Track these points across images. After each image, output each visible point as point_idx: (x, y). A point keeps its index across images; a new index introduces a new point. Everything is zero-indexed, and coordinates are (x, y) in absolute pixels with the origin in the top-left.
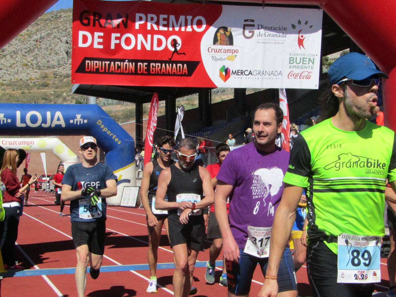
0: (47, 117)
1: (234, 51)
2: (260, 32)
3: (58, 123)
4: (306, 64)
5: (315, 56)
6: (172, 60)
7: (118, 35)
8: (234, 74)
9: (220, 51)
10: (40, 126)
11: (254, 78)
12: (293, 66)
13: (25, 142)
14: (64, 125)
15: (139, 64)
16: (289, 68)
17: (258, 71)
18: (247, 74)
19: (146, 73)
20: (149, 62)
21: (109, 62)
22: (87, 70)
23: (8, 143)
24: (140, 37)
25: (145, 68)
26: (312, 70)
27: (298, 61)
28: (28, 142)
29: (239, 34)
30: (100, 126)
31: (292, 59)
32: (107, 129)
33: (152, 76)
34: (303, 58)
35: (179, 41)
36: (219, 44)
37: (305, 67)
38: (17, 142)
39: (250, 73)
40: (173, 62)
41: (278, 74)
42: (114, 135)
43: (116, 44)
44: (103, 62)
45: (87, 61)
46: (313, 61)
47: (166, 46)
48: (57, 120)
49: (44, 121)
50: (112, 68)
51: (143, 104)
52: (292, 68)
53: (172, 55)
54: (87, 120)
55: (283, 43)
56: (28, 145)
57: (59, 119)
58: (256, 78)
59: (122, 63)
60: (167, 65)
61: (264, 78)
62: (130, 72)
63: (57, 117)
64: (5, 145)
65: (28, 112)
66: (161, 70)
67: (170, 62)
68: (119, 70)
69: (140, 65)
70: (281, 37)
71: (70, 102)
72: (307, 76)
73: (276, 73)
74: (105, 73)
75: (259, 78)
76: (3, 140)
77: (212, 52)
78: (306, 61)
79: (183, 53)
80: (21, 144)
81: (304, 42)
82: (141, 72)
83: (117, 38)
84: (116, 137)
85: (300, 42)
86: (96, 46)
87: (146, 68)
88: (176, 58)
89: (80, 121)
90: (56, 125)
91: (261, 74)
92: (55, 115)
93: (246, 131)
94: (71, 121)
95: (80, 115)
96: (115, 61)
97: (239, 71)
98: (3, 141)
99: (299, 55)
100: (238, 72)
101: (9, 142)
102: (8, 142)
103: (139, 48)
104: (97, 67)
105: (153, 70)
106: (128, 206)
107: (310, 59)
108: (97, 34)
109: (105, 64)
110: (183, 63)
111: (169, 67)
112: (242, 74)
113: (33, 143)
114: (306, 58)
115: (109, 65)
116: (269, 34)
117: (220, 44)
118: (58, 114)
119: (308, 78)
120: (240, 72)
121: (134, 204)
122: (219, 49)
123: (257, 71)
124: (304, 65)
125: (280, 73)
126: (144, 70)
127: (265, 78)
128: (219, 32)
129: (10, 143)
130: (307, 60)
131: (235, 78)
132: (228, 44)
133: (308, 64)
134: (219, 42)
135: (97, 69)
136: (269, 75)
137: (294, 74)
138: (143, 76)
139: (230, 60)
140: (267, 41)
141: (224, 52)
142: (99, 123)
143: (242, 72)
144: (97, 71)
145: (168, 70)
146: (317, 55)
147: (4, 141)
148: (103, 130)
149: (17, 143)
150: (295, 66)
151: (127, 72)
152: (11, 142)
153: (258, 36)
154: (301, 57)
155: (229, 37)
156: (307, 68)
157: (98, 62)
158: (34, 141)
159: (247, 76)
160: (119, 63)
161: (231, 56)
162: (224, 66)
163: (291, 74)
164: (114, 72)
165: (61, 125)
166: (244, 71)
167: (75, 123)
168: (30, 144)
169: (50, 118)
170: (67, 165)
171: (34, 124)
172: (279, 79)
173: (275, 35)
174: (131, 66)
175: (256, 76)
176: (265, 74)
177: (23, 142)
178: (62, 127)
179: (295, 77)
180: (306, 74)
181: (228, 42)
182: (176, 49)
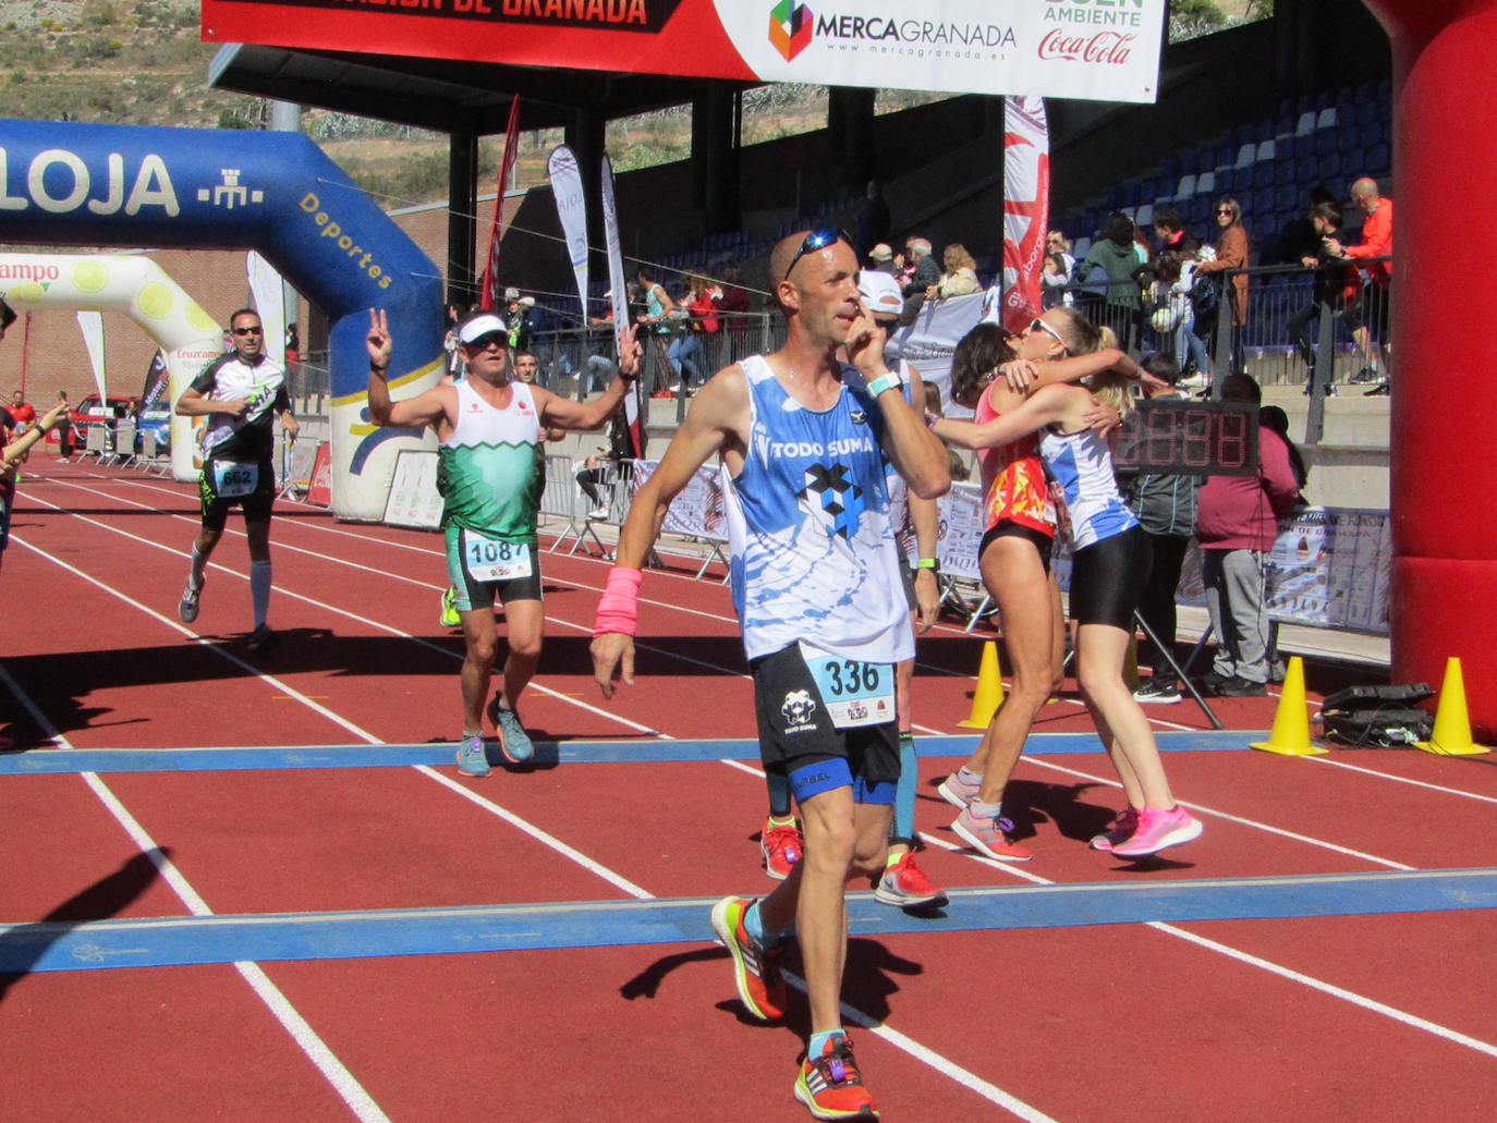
0: (111, 177)
3: (152, 199)
4: (1112, 4)
8: (827, 31)
10: (84, 206)
11: (905, 52)
13: (25, 271)
14: (173, 209)
16: (1047, 16)
17: (922, 26)
18: (874, 34)
19: (488, 10)
26: (1134, 28)
28: (35, 268)
30: (317, 212)
32: (338, 230)
33: (512, 26)
37: (1107, 14)
39: (891, 30)
41: (1003, 38)
42: (365, 252)
48: (146, 186)
49: (99, 189)
51: (480, 139)
52: (1055, 19)
54: (261, 193)
56: (36, 279)
57: (154, 185)
58: (911, 52)
61: (943, 54)
62: (425, 5)
63: (148, 180)
65: (38, 153)
71: (198, 122)
72: (1113, 51)
73: (994, 36)
75: (926, 52)
80: (8, 276)
82: (467, 7)
84: (375, 261)
89: (237, 197)
90: (145, 209)
92: (139, 169)
93: (871, 254)
94: (203, 195)
95: (237, 172)
97: (846, 22)
100: (842, 26)
106: (413, 524)
112: (857, 33)
113: (53, 275)
118: (153, 164)
119: (1118, 57)
120: (849, 26)
121: (433, 518)
123: (918, 25)
124: (1104, 8)
125: (1010, 36)
127: (948, 53)
131: (830, 47)
133: (1117, 3)
136: (966, 42)
137: (1063, 44)
138: (473, 24)
143: (859, 23)
145: (573, 6)
148: (324, 234)
150: (1070, 11)
156: (1113, 21)
158: (59, 267)
159: (879, 41)
163: (1053, 44)
165: (162, 208)
166: (866, 23)
167: (217, 202)
168: (42, 278)
169: (122, 177)
170: (184, 363)
171: (60, 202)
172: (1003, 57)
175: (912, 45)
176: (948, 37)
177: (18, 270)
178: (165, 214)
179: (1067, 54)
180: (1113, 40)
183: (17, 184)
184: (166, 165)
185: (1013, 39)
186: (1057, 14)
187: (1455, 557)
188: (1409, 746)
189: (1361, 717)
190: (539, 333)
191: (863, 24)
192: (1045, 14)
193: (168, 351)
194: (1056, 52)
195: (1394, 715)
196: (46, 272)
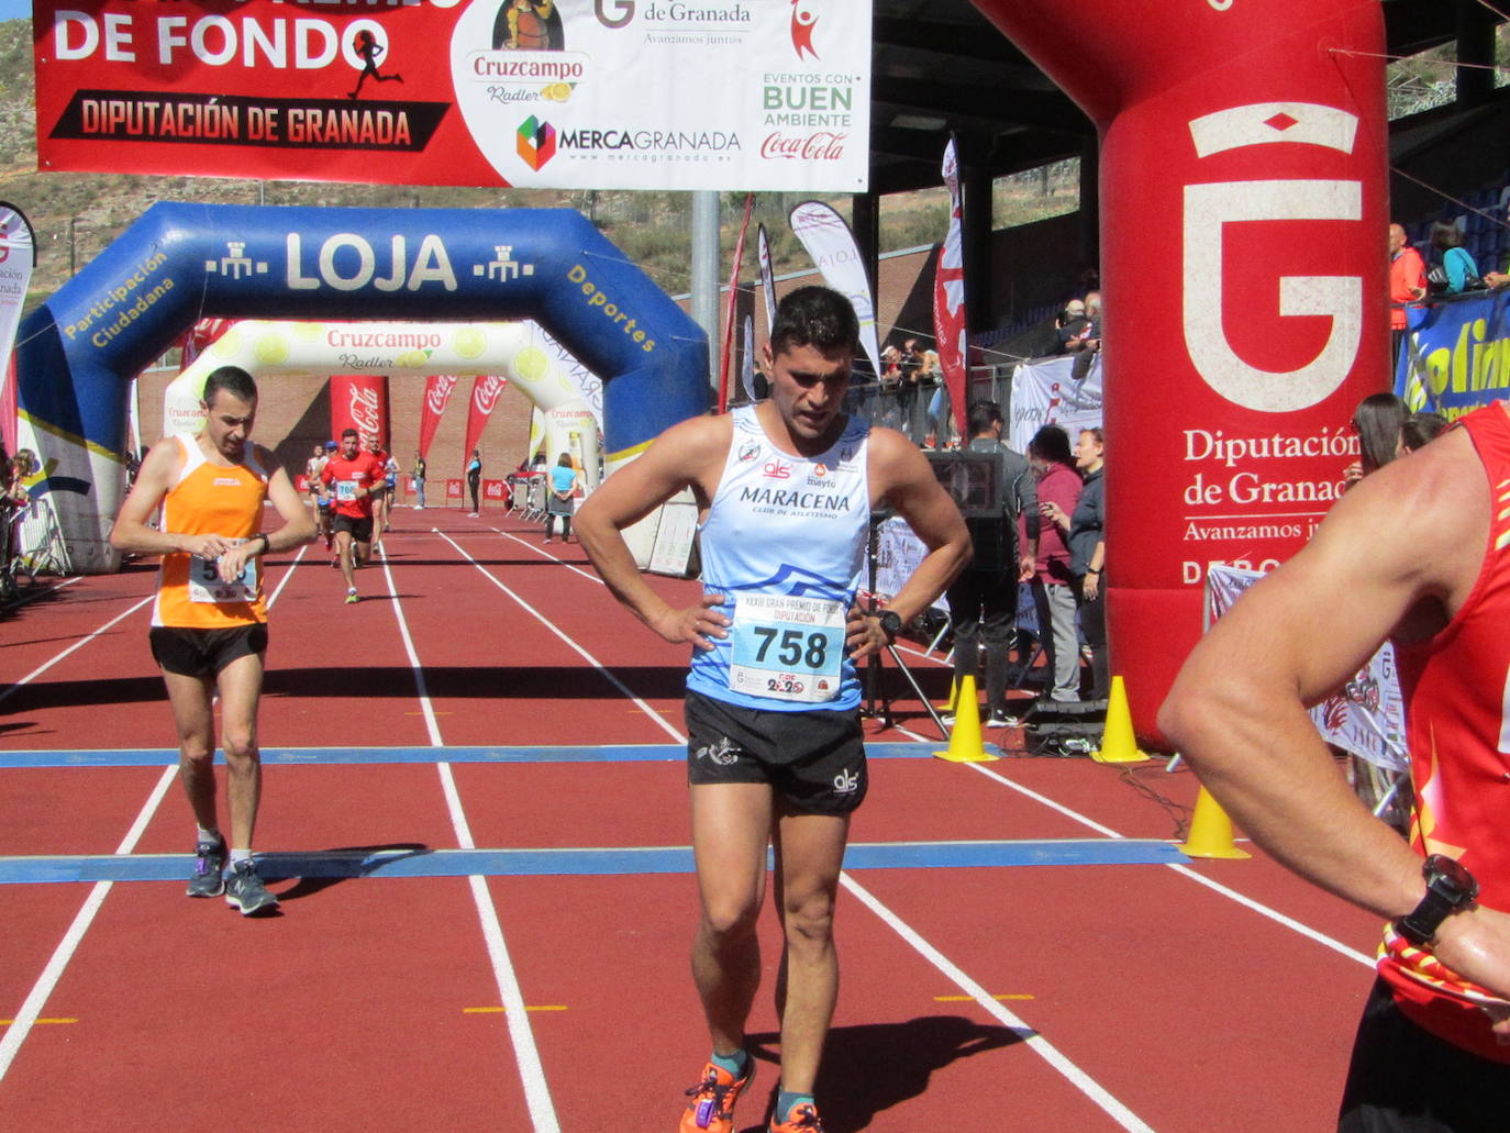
0: (395, 256)
1: (565, 68)
2: (653, 5)
3: (432, 275)
4: (824, 108)
5: (854, 81)
6: (360, 97)
7: (181, 21)
8: (569, 144)
9: (518, 68)
10: (371, 283)
11: (640, 159)
12: (779, 116)
13: (410, 339)
14: (451, 284)
15: (252, 110)
16: (767, 121)
17: (652, 135)
18: (613, 145)
19: (276, 138)
20: (284, 105)
21: (157, 105)
22: (87, 129)
23: (348, 341)
24: (251, 26)
25: (271, 124)
26: (846, 128)
27: (796, 100)
28: (419, 337)
29: (584, 13)
30: (581, 284)
31: (772, 93)
32: (604, 298)
33: (294, 151)
34: (813, 90)
35: (381, 36)
36: (513, 45)
37: (821, 117)
38: (380, 338)
39: (626, 140)
40: (361, 106)
41: (728, 142)
42: (630, 319)
43: (175, 50)
44: (140, 104)
45: (87, 103)
46: (845, 98)
47: (340, 54)
48: (426, 264)
49: (384, 268)
50: (168, 123)
52: (774, 124)
53: (357, 82)
54: (532, 267)
55: (740, 41)
56: (419, 347)
57: (433, 263)
58: (645, 158)
59: (199, 107)
60: (344, 113)
61: (674, 158)
62: (225, 135)
63: (427, 258)
64: (338, 348)
65: (329, 237)
66: (323, 130)
67: (353, 103)
68: (191, 127)
69: (256, 116)
70: (731, 19)
72: (828, 149)
73: (719, 141)
74: (145, 137)
75: (659, 159)
76: (332, 329)
77: (489, 73)
78: (823, 99)
79: (392, 75)
80: (394, 345)
81: (814, 37)
82: (260, 136)
83: (175, 32)
84: (638, 327)
85: (801, 35)
86: (113, 54)
87: (275, 124)
88: (373, 91)
89: (509, 271)
90: (426, 285)
91: (663, 142)
92: (419, 249)
93: (1065, 310)
94: (478, 270)
95: (510, 248)
96: (176, 99)
97: (585, 135)
98: (330, 335)
99: (798, 77)
100: (582, 139)
101: (353, 336)
102: (348, 335)
103: (249, 61)
104: (121, 120)
105: (296, 132)
107: (835, 93)
108: (111, 20)
109: (146, 111)
110: (394, 108)
111: (349, 119)
112: (596, 145)
113: (435, 342)
114: (824, 89)
115: (159, 112)
116: (686, 11)
117: (519, 47)
118: (433, 244)
119: (833, 154)
120: (587, 139)
121: (681, 567)
122: (516, 61)
123: (650, 135)
124: (818, 112)
127: (678, 157)
128: (512, 7)
129: (357, 342)
130: (828, 95)
131: (573, 157)
132: (547, 47)
133: (829, 106)
134: (514, 39)
136: (694, 146)
137: (783, 145)
139: (554, 97)
140: (682, 35)
141: (531, 74)
142: (577, 275)
143: (597, 136)
144: (120, 132)
145: (348, 132)
146: (858, 79)
147: (334, 334)
148: (590, 303)
149: (382, 340)
150: (787, 116)
151: (216, 135)
152: (360, 336)
153: (646, 17)
154: (804, 84)
155: (546, 21)
156: (827, 123)
157: (121, 104)
158: (441, 334)
159: (616, 150)
160: (190, 107)
161: (557, 86)
162: (533, 119)
163: (774, 144)
164: (173, 134)
165: (440, 284)
166: (603, 135)
167: (492, 276)
168: (426, 345)
169: (404, 258)
170: (558, 422)
171: (349, 281)
172: (729, 158)
173: (709, 12)
174: (229, 116)
175: (645, 152)
176: (678, 143)
177: (404, 338)
178: (445, 289)
179: (787, 153)
180: (827, 141)
181: (547, 40)
182: (370, 65)
183: (310, 266)
184: (444, 243)
185: (737, 143)
186: (775, 119)
187: (1132, 586)
188: (1087, 754)
189: (1045, 729)
191: (600, 138)
193: (544, 410)
195: (1074, 728)
196: (429, 340)
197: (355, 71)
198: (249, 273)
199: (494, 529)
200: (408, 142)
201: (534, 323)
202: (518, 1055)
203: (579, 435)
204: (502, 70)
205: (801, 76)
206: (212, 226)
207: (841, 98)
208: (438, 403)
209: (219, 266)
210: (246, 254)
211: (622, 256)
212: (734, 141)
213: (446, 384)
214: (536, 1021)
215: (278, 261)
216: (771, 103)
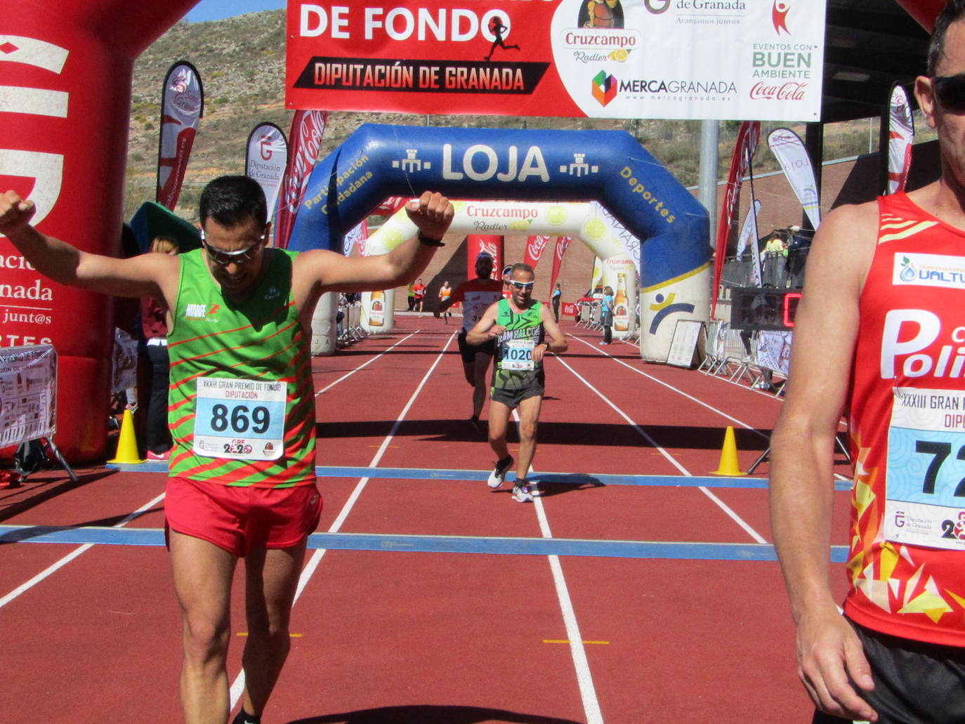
0: (510, 159)
1: (624, 40)
3: (534, 172)
4: (793, 66)
5: (813, 48)
6: (491, 60)
7: (379, 11)
8: (626, 89)
9: (593, 41)
10: (495, 177)
11: (672, 98)
12: (763, 71)
13: (518, 212)
14: (545, 177)
15: (422, 69)
16: (755, 75)
17: (680, 83)
18: (653, 89)
19: (438, 87)
20: (443, 65)
21: (362, 67)
22: (317, 82)
23: (479, 213)
24: (424, 13)
25: (434, 77)
26: (807, 79)
27: (774, 61)
28: (524, 211)
29: (637, 4)
30: (629, 178)
31: (759, 57)
32: (643, 188)
33: (449, 95)
34: (786, 55)
35: (506, 20)
36: (591, 26)
37: (790, 73)
38: (499, 211)
39: (663, 87)
40: (493, 66)
41: (728, 89)
42: (659, 202)
43: (375, 30)
44: (351, 66)
45: (318, 65)
46: (807, 60)
47: (479, 32)
48: (530, 164)
49: (503, 167)
50: (369, 78)
52: (759, 76)
53: (490, 49)
54: (597, 167)
55: (739, 22)
56: (524, 217)
57: (534, 164)
58: (675, 98)
59: (388, 67)
60: (481, 70)
61: (694, 98)
62: (404, 86)
63: (532, 160)
64: (473, 216)
65: (468, 148)
66: (467, 81)
67: (488, 64)
68: (383, 81)
69: (424, 72)
70: (733, 8)
72: (795, 93)
73: (723, 88)
74: (354, 87)
75: (683, 99)
76: (467, 206)
77: (575, 43)
78: (792, 60)
79: (513, 45)
80: (508, 216)
81: (787, 19)
82: (427, 85)
83: (376, 18)
84: (665, 207)
85: (779, 19)
86: (336, 34)
87: (437, 77)
88: (499, 55)
89: (583, 170)
90: (529, 178)
91: (686, 88)
92: (526, 155)
94: (563, 169)
95: (583, 155)
96: (374, 63)
97: (636, 84)
98: (469, 208)
99: (776, 47)
100: (634, 86)
101: (483, 210)
102: (480, 209)
105: (450, 82)
107: (800, 56)
108: (336, 10)
109: (355, 70)
110: (514, 67)
111: (484, 74)
112: (643, 90)
113: (534, 215)
114: (793, 54)
115: (363, 71)
116: (703, 2)
117: (595, 26)
118: (535, 152)
119: (797, 96)
120: (637, 86)
121: (688, 362)
122: (592, 35)
123: (677, 83)
124: (786, 69)
126: (433, 81)
127: (696, 98)
128: (591, 1)
129: (485, 214)
130: (795, 58)
131: (628, 98)
132: (613, 26)
133: (796, 66)
134: (592, 21)
135: (339, 81)
136: (706, 91)
137: (764, 90)
138: (430, 94)
139: (617, 58)
140: (700, 18)
141: (602, 43)
142: (626, 173)
143: (644, 84)
144: (338, 84)
145: (483, 81)
146: (816, 47)
147: (471, 209)
148: (634, 191)
149: (501, 213)
150: (768, 71)
151: (398, 85)
152: (487, 210)
153: (678, 7)
154: (780, 51)
155: (613, 10)
157: (339, 66)
158: (538, 211)
159: (656, 93)
160: (382, 68)
161: (619, 51)
162: (603, 73)
163: (758, 90)
164: (372, 85)
165: (539, 177)
166: (648, 83)
167: (571, 173)
168: (528, 216)
169: (516, 161)
170: (611, 267)
171: (481, 175)
172: (729, 99)
173: (718, 4)
174: (407, 73)
175: (675, 94)
176: (696, 89)
177: (514, 212)
178: (541, 181)
179: (767, 96)
180: (794, 88)
181: (613, 22)
182: (499, 38)
183: (457, 165)
184: (541, 149)
185: (734, 89)
186: (760, 73)
190: (802, 248)
191: (644, 82)
192: (752, 75)
193: (602, 259)
194: (761, 95)
196: (531, 213)
197: (489, 43)
198: (419, 169)
199: (568, 334)
200: (522, 88)
201: (598, 203)
202: (577, 671)
203: (624, 276)
204: (584, 41)
205: (778, 45)
206: (397, 139)
207: (804, 60)
208: (536, 253)
209: (401, 164)
210: (418, 157)
211: (655, 161)
212: (733, 87)
213: (542, 241)
214: (589, 650)
215: (437, 162)
216: (758, 62)
